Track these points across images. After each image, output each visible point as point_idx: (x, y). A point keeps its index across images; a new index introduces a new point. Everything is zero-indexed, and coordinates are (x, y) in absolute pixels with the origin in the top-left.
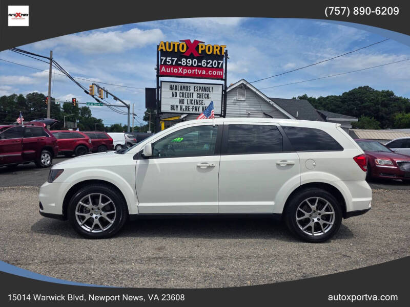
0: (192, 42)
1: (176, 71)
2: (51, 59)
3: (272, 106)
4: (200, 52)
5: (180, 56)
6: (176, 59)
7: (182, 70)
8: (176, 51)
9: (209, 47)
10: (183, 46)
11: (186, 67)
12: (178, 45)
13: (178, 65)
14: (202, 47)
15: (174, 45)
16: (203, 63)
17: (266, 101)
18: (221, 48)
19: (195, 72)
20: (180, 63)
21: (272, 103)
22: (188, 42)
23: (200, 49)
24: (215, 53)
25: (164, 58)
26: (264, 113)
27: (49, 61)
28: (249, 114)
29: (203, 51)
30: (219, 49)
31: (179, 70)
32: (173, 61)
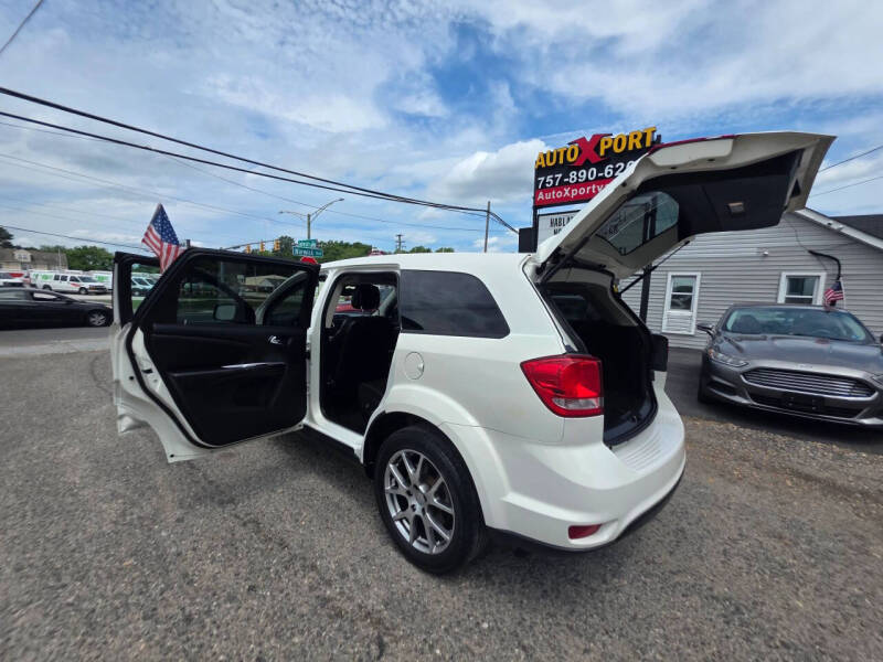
0: (588, 139)
1: (559, 194)
2: (488, 212)
3: (839, 233)
4: (602, 153)
5: (566, 168)
6: (560, 175)
7: (570, 192)
8: (561, 162)
9: (620, 140)
10: (573, 150)
11: (577, 185)
12: (565, 152)
13: (563, 184)
14: (606, 143)
15: (558, 154)
16: (606, 171)
17: (820, 225)
18: (645, 135)
19: (591, 190)
20: (566, 180)
21: (836, 226)
23: (603, 148)
24: (631, 148)
25: (543, 179)
26: (811, 252)
27: (486, 214)
28: (766, 256)
29: (609, 151)
30: (640, 137)
31: (564, 192)
32: (555, 179)
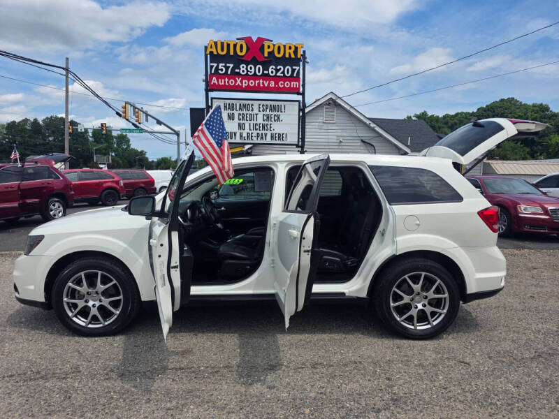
0: (254, 39)
1: (232, 83)
2: (67, 69)
3: (373, 130)
4: (266, 55)
5: (238, 60)
6: (231, 66)
7: (241, 82)
8: (232, 53)
9: (279, 48)
10: (241, 46)
11: (247, 77)
12: (235, 46)
13: (235, 75)
14: (269, 47)
15: (228, 45)
16: (270, 70)
17: (365, 124)
18: (296, 48)
19: (259, 83)
20: (237, 71)
21: (373, 125)
22: (248, 40)
23: (266, 51)
24: (287, 56)
25: (215, 65)
26: (362, 141)
27: (64, 72)
28: (341, 142)
29: (271, 53)
30: (293, 49)
31: (236, 81)
32: (227, 68)
